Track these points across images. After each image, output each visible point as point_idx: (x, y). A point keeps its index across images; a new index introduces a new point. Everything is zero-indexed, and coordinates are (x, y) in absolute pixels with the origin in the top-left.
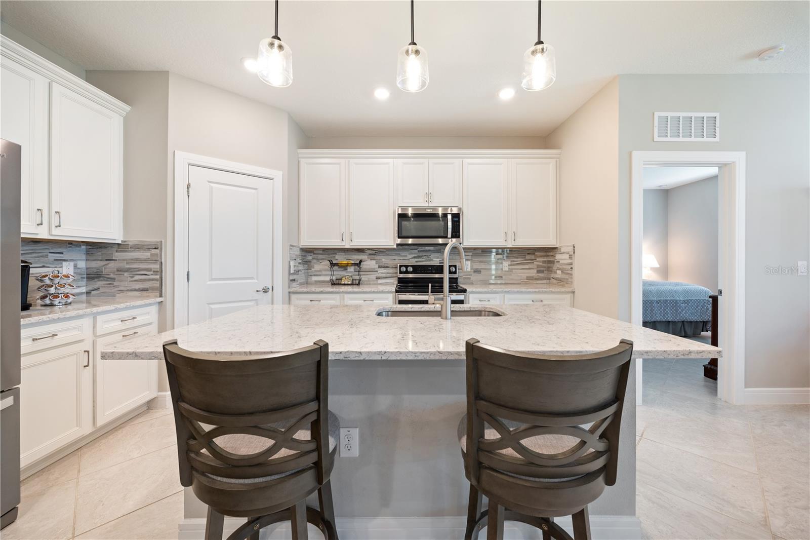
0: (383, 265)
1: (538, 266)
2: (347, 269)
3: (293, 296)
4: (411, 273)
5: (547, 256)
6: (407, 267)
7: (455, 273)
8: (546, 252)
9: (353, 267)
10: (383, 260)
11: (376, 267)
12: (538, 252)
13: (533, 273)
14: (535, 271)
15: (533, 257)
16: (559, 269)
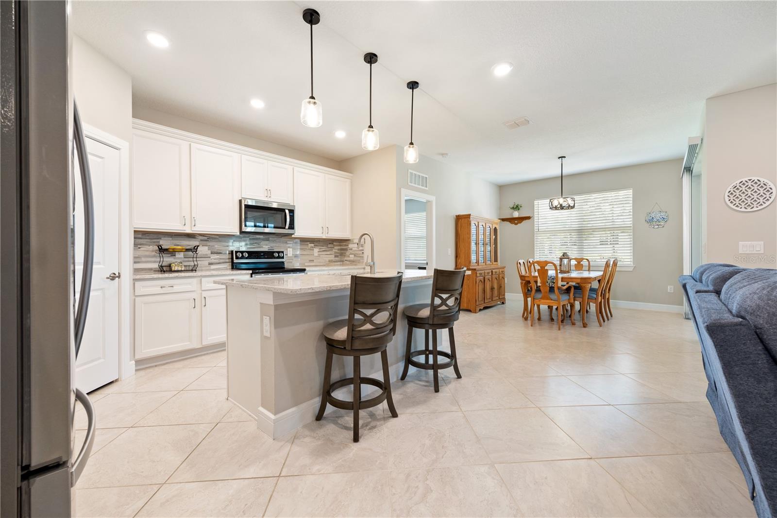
0: (215, 251)
1: (335, 253)
2: (175, 255)
4: (247, 258)
5: (340, 245)
6: (242, 252)
7: (283, 258)
8: (340, 242)
9: (183, 253)
10: (216, 246)
11: (207, 253)
12: (336, 242)
13: (332, 257)
14: (333, 256)
15: (332, 246)
16: (351, 254)
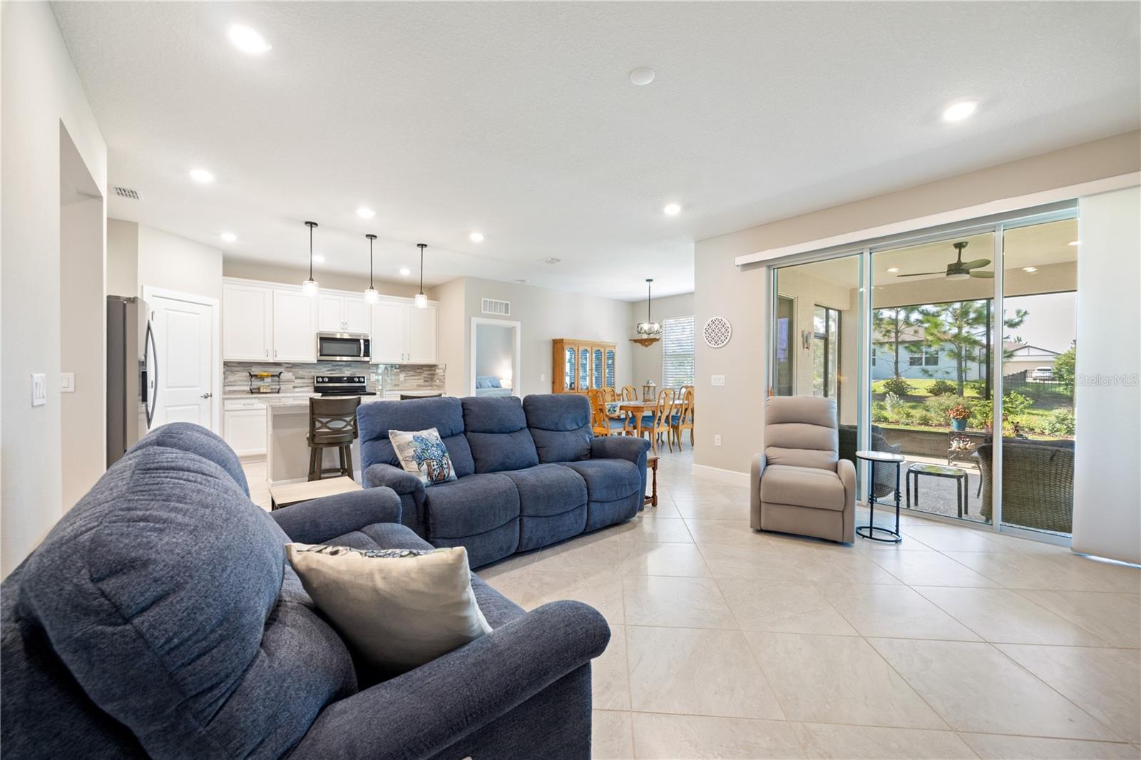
0: (299, 376)
1: (425, 377)
2: (263, 380)
3: (226, 402)
4: (327, 382)
5: (430, 370)
6: (323, 378)
7: (364, 382)
8: (429, 368)
9: (269, 378)
10: (300, 372)
11: (292, 378)
12: (424, 367)
13: (421, 382)
14: (423, 381)
15: (421, 371)
